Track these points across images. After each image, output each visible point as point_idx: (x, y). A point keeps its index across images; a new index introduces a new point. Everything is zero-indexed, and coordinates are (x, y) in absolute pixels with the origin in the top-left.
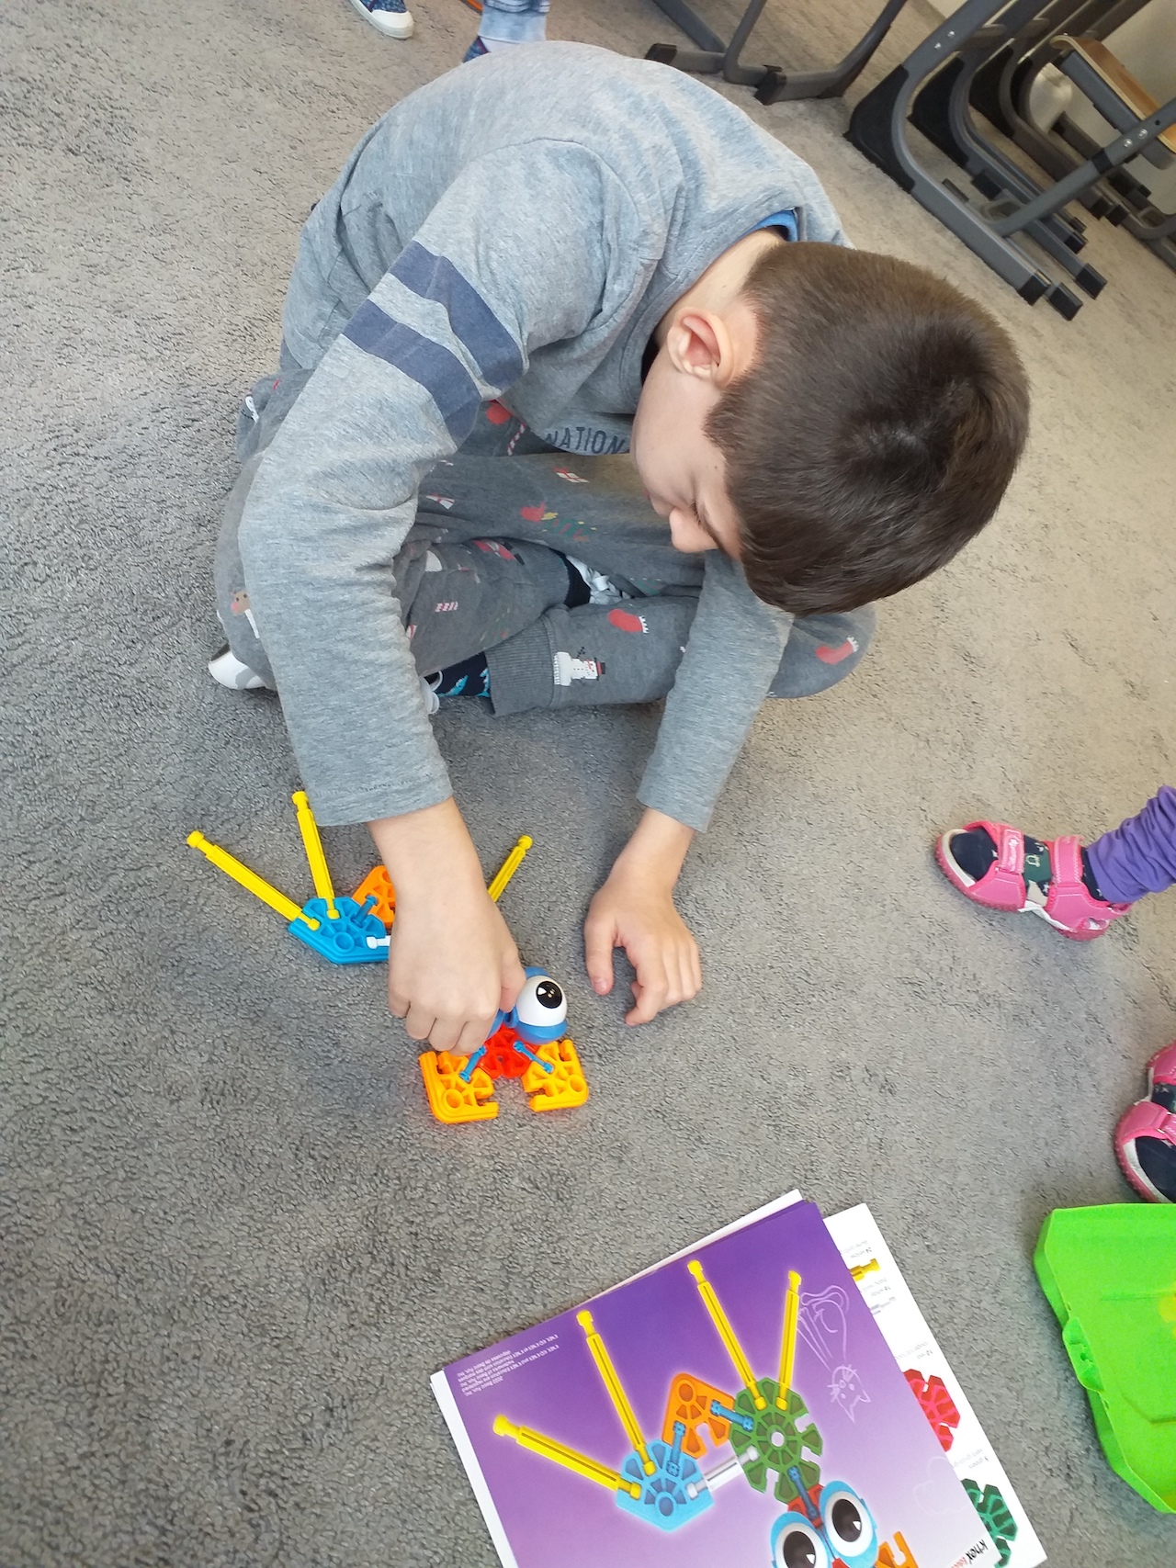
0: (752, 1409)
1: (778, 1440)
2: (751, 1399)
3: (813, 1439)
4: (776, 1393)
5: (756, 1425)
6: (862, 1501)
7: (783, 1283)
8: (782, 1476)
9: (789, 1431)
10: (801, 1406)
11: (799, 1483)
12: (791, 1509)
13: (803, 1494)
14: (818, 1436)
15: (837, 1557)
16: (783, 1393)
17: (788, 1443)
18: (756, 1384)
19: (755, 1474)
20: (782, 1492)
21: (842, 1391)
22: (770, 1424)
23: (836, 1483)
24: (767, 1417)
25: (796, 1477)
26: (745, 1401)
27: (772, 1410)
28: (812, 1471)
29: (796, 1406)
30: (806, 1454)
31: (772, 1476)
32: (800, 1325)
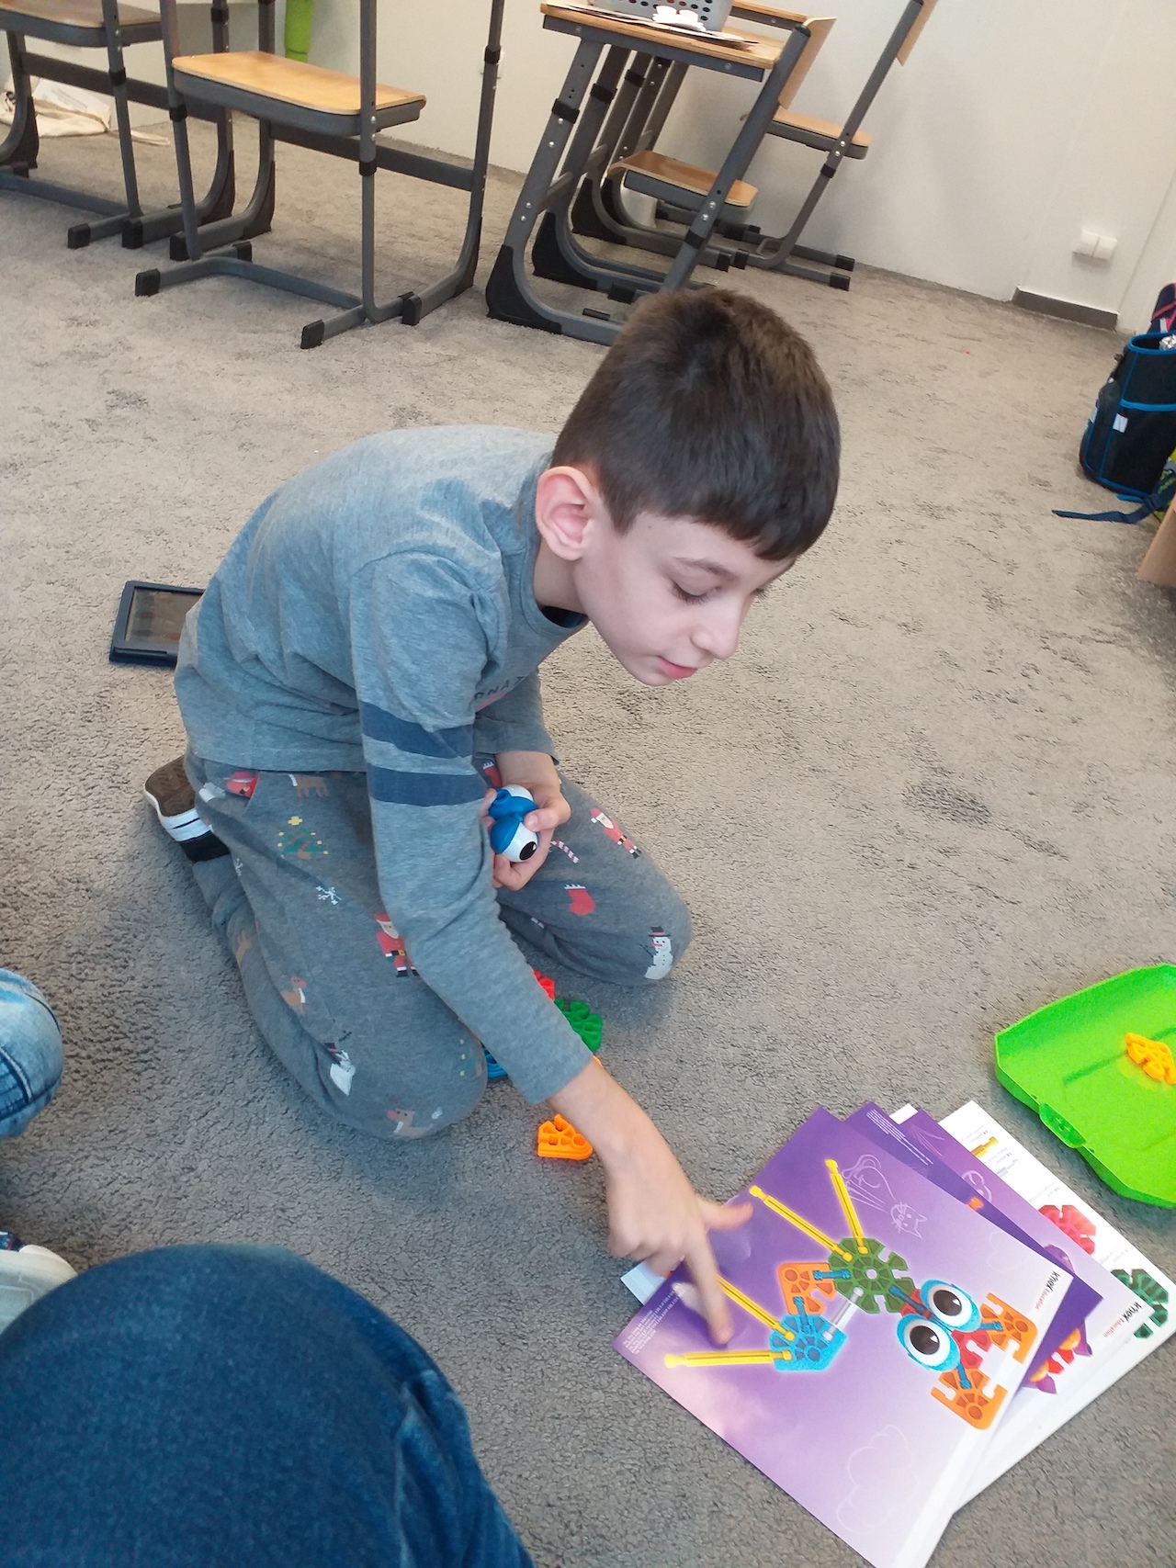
0: (844, 1263)
1: (872, 1274)
2: (839, 1257)
3: (897, 1262)
4: (855, 1245)
5: (852, 1272)
6: (953, 1286)
7: (825, 1172)
8: (887, 1297)
9: (877, 1265)
10: (878, 1245)
11: (901, 1295)
12: (904, 1313)
13: (907, 1300)
14: (899, 1258)
15: (953, 1330)
16: (860, 1242)
17: (880, 1273)
18: (838, 1246)
19: (866, 1304)
20: (892, 1306)
21: (903, 1222)
22: (861, 1266)
23: (928, 1282)
24: (856, 1263)
25: (897, 1292)
26: (836, 1260)
27: (857, 1257)
28: (907, 1283)
29: (874, 1247)
30: (897, 1274)
31: (880, 1299)
32: (851, 1193)
